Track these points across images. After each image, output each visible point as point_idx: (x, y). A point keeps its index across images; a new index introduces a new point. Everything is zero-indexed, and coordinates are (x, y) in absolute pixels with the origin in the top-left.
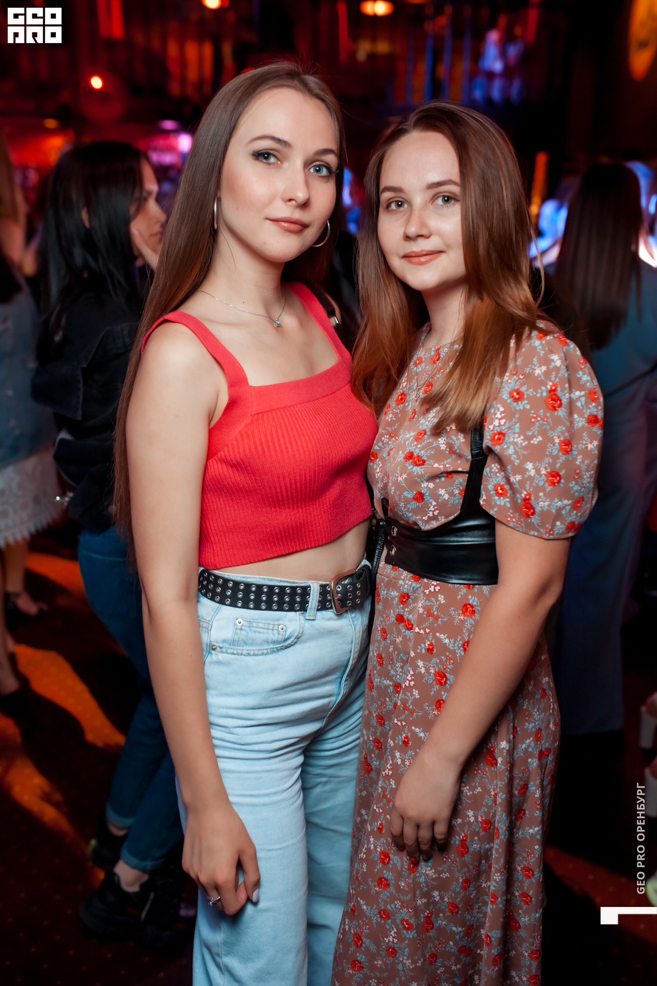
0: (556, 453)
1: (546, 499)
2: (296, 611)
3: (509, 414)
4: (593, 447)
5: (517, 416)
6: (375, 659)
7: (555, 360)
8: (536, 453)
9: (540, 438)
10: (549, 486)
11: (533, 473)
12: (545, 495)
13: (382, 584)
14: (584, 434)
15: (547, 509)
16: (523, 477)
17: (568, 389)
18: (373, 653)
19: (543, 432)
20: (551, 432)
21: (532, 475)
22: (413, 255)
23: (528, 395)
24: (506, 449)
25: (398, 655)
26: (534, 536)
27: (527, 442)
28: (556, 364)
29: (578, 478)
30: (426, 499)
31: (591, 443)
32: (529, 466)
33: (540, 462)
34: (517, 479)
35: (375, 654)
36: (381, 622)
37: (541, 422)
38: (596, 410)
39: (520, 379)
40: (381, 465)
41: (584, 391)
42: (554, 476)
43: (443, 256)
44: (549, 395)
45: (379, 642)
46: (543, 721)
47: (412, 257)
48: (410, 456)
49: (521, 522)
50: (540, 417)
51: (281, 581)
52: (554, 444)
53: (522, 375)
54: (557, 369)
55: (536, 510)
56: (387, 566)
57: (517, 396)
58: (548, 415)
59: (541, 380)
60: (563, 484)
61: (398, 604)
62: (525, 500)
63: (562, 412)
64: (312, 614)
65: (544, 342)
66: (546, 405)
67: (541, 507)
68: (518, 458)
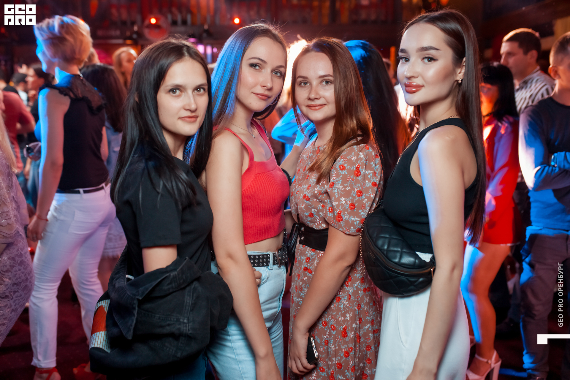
0: (354, 195)
1: (348, 215)
2: (264, 266)
3: (337, 176)
4: (373, 196)
5: (341, 176)
6: (295, 289)
7: (361, 155)
8: (347, 194)
9: (349, 188)
10: (350, 209)
11: (344, 202)
12: (347, 213)
13: (298, 254)
14: (370, 190)
15: (348, 220)
16: (339, 203)
17: (365, 168)
18: (294, 286)
19: (351, 185)
20: (354, 186)
21: (343, 203)
22: (312, 105)
23: (347, 168)
24: (334, 190)
25: (305, 286)
26: (341, 231)
27: (344, 189)
28: (361, 156)
29: (364, 209)
30: (314, 216)
31: (372, 195)
32: (343, 199)
33: (348, 198)
34: (336, 204)
35: (295, 287)
36: (298, 271)
37: (351, 181)
38: (376, 180)
39: (344, 160)
40: (294, 198)
41: (372, 171)
42: (353, 206)
43: (326, 107)
44: (356, 169)
45: (297, 281)
46: (374, 316)
47: (311, 106)
48: (305, 196)
49: (336, 224)
50: (351, 178)
51: (259, 253)
52: (355, 191)
53: (346, 159)
54: (361, 159)
55: (343, 219)
56: (300, 245)
57: (342, 168)
58: (354, 178)
59: (354, 163)
60: (356, 210)
61: (305, 263)
62: (338, 214)
63: (360, 178)
64: (271, 267)
65: (358, 147)
66: (354, 174)
67: (345, 218)
68: (338, 195)
